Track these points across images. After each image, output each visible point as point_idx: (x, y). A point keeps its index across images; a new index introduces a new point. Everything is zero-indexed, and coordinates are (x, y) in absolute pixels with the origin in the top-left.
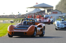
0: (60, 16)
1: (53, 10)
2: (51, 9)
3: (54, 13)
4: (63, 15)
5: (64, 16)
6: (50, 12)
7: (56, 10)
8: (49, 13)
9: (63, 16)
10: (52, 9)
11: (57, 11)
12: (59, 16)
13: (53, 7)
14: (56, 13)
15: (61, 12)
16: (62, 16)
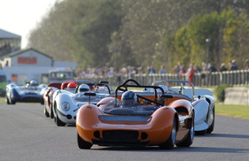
0: (47, 75)
1: (19, 48)
2: (12, 45)
3: (22, 61)
4: (58, 69)
5: (62, 75)
6: (9, 60)
7: (31, 49)
8: (6, 60)
9: (58, 75)
10: (16, 47)
11: (36, 55)
12: (43, 75)
13: (18, 39)
14: (33, 61)
15: (51, 58)
16: (56, 73)
